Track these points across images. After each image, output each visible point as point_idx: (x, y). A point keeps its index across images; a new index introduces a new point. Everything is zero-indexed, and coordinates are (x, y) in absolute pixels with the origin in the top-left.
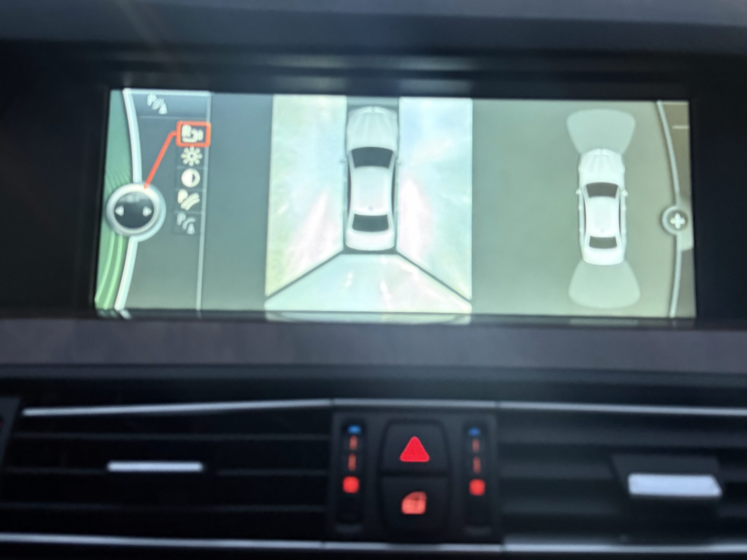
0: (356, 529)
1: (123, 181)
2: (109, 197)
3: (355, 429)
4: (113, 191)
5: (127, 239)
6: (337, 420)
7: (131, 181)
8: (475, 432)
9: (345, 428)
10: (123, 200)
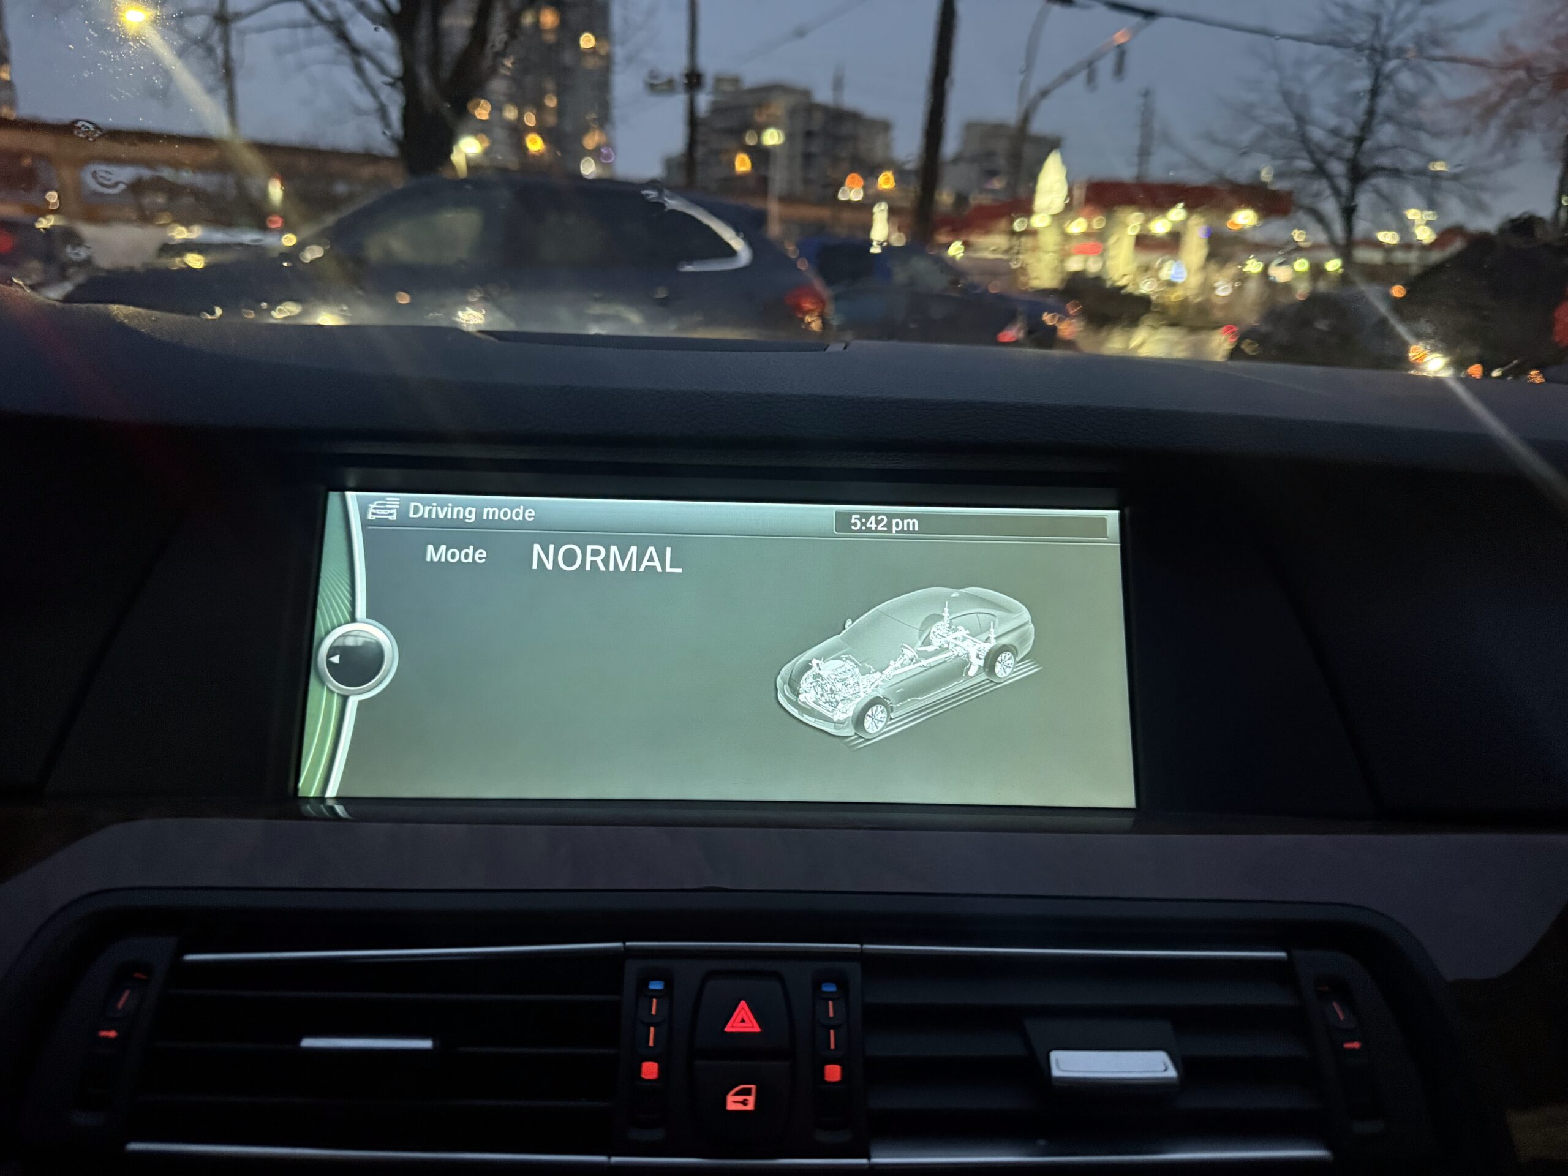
0: (657, 1135)
1: (342, 621)
2: (322, 640)
3: (656, 986)
4: (327, 633)
5: (344, 699)
6: (632, 969)
7: (353, 620)
8: (829, 988)
9: (643, 983)
10: (340, 643)
